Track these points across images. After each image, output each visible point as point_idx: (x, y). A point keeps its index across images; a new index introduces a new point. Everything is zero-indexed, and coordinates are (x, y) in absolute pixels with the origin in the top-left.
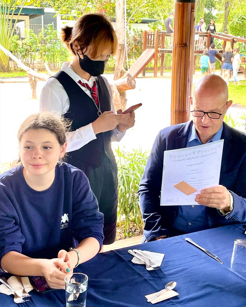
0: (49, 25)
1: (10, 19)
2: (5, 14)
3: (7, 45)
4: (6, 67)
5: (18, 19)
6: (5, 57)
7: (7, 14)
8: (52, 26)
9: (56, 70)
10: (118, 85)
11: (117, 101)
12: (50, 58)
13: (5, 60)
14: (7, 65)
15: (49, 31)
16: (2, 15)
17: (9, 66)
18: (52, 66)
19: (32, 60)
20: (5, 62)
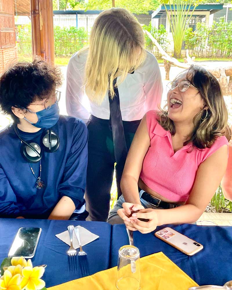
0: (221, 17)
1: (186, 15)
2: (183, 10)
3: (181, 36)
4: (178, 54)
5: (193, 14)
6: (178, 46)
7: (184, 11)
8: (224, 18)
9: (222, 57)
10: (226, 70)
11: (223, 85)
12: (218, 47)
13: (178, 49)
14: (179, 52)
15: (220, 23)
16: (180, 12)
17: (181, 53)
18: (219, 54)
19: (202, 48)
20: (178, 50)
